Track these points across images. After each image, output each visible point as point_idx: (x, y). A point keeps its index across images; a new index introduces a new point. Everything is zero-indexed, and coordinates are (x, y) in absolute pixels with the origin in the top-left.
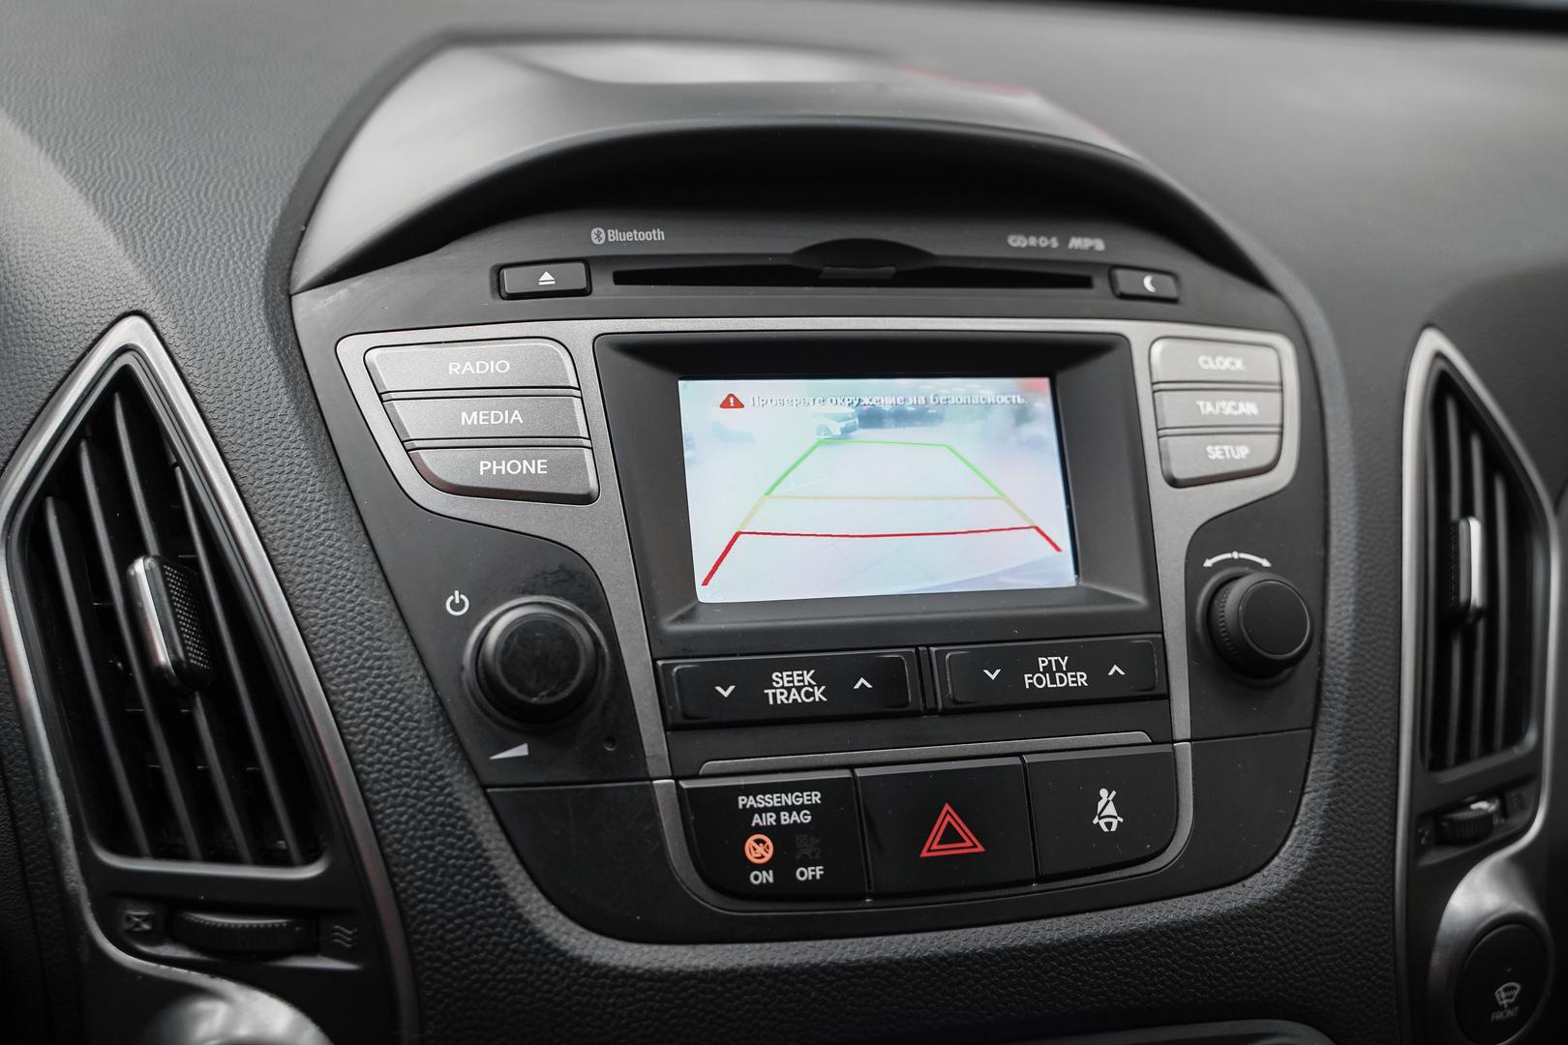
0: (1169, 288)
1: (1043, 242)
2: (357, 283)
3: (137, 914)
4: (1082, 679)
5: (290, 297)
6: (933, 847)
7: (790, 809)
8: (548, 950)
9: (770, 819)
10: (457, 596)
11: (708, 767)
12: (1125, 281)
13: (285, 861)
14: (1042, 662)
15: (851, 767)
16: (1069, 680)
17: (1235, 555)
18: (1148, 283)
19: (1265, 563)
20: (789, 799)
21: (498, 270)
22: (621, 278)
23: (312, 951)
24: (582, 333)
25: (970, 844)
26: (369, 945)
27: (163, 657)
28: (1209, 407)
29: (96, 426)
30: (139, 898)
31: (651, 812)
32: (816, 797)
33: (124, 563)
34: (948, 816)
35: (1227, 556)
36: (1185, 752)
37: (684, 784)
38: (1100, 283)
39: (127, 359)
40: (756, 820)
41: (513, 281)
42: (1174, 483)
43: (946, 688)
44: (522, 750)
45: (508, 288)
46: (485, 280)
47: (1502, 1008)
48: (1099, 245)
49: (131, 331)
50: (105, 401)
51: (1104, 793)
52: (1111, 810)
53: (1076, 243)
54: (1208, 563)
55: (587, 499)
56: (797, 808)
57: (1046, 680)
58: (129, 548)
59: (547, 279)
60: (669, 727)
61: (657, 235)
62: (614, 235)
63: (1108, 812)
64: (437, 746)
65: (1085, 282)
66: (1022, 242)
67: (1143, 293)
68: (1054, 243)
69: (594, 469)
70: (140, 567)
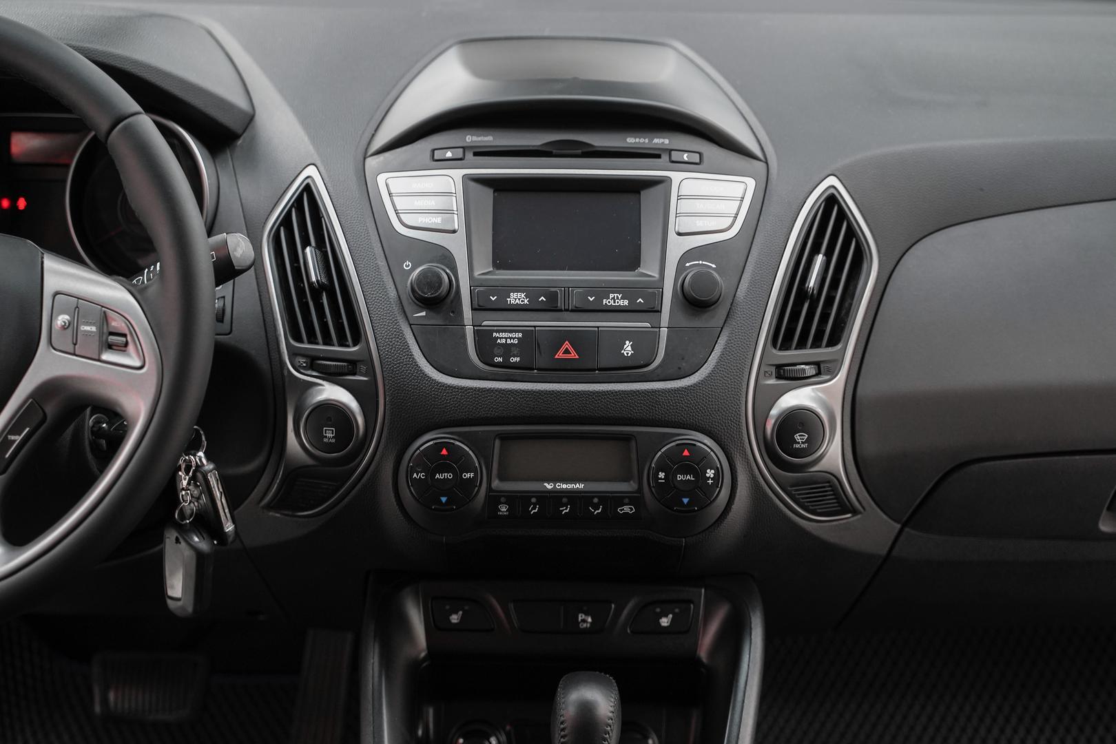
0: (696, 158)
1: (642, 140)
2: (387, 155)
3: (302, 360)
4: (626, 302)
5: (365, 159)
6: (560, 355)
7: (510, 338)
8: (425, 376)
9: (504, 341)
10: (408, 263)
11: (485, 323)
12: (675, 156)
13: (348, 346)
14: (611, 296)
15: (535, 327)
16: (621, 303)
17: (701, 262)
18: (685, 157)
19: (714, 266)
20: (510, 335)
21: (433, 151)
22: (476, 154)
23: (354, 374)
24: (458, 174)
25: (574, 355)
26: (371, 372)
27: (314, 279)
28: (700, 206)
29: (298, 203)
30: (304, 356)
31: (464, 336)
32: (520, 335)
33: (304, 248)
34: (567, 345)
35: (697, 262)
36: (664, 332)
37: (476, 328)
38: (665, 157)
39: (309, 181)
40: (499, 341)
41: (438, 155)
42: (679, 234)
43: (574, 302)
44: (423, 314)
45: (436, 158)
46: (428, 154)
47: (799, 443)
48: (667, 141)
49: (311, 171)
50: (301, 196)
51: (627, 342)
52: (629, 348)
53: (656, 141)
54: (688, 265)
55: (454, 232)
56: (514, 338)
57: (612, 302)
58: (306, 243)
59: (449, 154)
60: (473, 309)
61: (490, 138)
62: (475, 138)
63: (628, 349)
64: (396, 309)
65: (659, 156)
66: (633, 141)
67: (682, 160)
68: (647, 141)
69: (457, 222)
70: (308, 250)
